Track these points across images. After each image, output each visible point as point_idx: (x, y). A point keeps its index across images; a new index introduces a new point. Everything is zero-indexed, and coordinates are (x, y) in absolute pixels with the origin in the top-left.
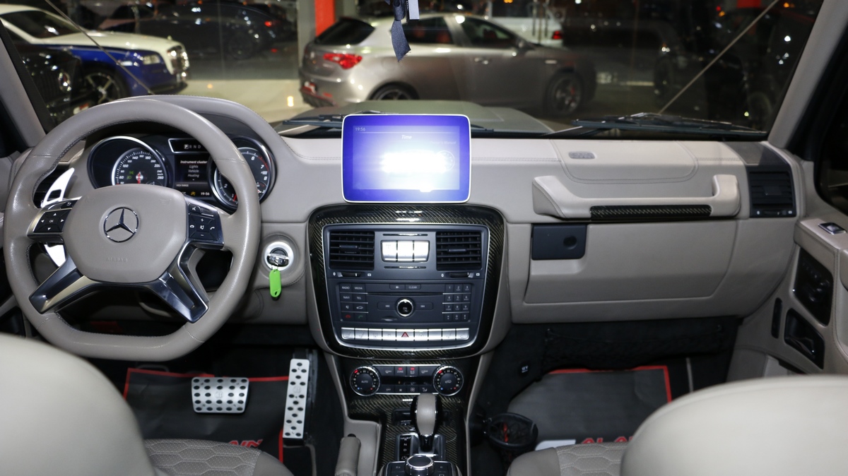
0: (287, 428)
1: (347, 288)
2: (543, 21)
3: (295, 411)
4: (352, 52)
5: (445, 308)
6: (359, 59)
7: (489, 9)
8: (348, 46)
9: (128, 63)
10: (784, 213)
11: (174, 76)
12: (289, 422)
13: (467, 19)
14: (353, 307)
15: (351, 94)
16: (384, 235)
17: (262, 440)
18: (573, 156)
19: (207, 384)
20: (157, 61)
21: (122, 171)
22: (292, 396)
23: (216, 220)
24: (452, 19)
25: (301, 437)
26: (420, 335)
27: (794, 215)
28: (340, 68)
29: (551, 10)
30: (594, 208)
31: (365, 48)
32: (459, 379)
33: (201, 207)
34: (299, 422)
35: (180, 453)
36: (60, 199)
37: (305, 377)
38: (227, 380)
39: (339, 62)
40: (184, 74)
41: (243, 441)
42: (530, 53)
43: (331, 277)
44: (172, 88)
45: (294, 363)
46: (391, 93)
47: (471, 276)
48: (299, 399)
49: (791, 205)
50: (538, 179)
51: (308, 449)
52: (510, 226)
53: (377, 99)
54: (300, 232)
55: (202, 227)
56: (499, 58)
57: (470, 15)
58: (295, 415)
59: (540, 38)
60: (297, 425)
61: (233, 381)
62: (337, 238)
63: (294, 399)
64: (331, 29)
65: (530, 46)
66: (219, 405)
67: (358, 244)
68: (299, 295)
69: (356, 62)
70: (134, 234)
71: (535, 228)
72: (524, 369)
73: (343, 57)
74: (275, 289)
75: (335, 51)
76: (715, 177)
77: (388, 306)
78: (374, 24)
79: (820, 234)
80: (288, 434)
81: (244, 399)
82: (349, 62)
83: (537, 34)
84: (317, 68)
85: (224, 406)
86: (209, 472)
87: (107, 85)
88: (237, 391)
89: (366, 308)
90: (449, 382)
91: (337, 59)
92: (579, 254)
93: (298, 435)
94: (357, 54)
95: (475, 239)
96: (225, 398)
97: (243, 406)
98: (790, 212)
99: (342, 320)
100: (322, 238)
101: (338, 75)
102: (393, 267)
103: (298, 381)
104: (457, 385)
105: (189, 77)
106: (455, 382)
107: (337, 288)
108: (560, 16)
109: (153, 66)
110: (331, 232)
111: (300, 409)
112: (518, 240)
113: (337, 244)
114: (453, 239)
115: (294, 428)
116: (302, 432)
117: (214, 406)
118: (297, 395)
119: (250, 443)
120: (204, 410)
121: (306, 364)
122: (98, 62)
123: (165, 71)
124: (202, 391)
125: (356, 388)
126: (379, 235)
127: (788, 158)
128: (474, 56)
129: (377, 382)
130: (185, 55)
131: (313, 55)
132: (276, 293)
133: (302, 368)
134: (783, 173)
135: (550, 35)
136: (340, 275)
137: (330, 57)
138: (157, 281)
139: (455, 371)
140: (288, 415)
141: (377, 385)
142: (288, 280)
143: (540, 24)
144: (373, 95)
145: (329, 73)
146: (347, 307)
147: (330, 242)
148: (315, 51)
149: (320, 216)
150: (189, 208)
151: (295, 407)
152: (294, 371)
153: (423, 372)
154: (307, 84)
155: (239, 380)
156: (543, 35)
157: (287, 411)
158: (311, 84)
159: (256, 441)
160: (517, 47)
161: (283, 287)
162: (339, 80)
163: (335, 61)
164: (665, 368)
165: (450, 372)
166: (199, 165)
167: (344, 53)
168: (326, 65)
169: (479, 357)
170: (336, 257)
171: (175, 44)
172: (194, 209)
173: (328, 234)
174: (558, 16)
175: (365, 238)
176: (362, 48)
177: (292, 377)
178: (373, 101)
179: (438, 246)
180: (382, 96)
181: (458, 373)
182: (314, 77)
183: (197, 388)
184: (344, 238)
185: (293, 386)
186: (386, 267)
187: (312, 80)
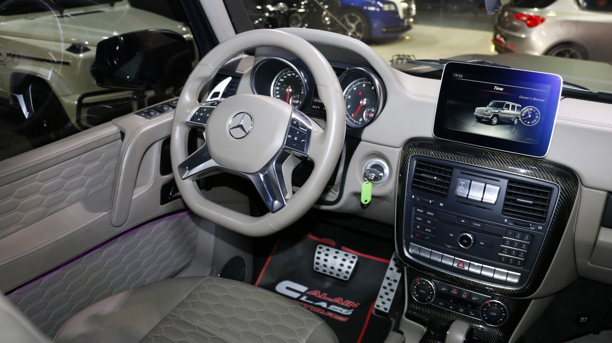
0: (379, 302)
1: (421, 211)
3: (388, 290)
4: (537, 14)
5: (502, 250)
6: (543, 20)
8: (536, 9)
9: (372, 9)
11: (403, 20)
12: (381, 297)
14: (423, 228)
15: (531, 48)
16: (461, 173)
17: (359, 304)
19: (327, 252)
20: (393, 8)
21: (279, 84)
22: (388, 278)
23: (308, 134)
25: (387, 311)
26: (475, 268)
28: (525, 26)
32: (504, 314)
33: (300, 122)
34: (389, 300)
35: (267, 303)
36: (218, 99)
38: (342, 253)
39: (526, 21)
40: (411, 20)
41: (347, 301)
43: (410, 199)
44: (400, 28)
46: (565, 51)
47: (533, 227)
48: (393, 283)
51: (391, 322)
52: (584, 189)
53: (551, 55)
54: (396, 156)
55: (296, 139)
58: (387, 294)
60: (387, 302)
61: (346, 255)
62: (422, 166)
63: (389, 281)
66: (332, 270)
67: (438, 176)
69: (540, 22)
70: (247, 134)
71: (611, 196)
72: (583, 319)
73: (530, 18)
74: (366, 198)
75: (525, 13)
77: (452, 235)
80: (378, 306)
81: (350, 271)
82: (534, 22)
84: (508, 25)
85: (335, 272)
86: (279, 325)
87: (357, 22)
88: (347, 264)
89: (433, 232)
90: (494, 314)
91: (525, 18)
93: (385, 309)
94: (542, 16)
95: (546, 194)
96: (337, 267)
97: (348, 276)
99: (412, 236)
100: (409, 164)
101: (523, 32)
102: (462, 203)
103: (396, 269)
104: (501, 320)
105: (415, 22)
106: (500, 316)
107: (414, 209)
109: (390, 12)
110: (418, 161)
111: (392, 290)
113: (421, 172)
115: (383, 303)
116: (388, 308)
117: (328, 270)
118: (392, 278)
119: (350, 303)
120: (321, 271)
122: (354, 6)
123: (397, 16)
124: (323, 257)
125: (415, 294)
126: (456, 172)
129: (433, 294)
130: (413, 6)
131: (506, 14)
132: (366, 201)
136: (418, 199)
137: (519, 16)
139: (502, 306)
140: (382, 292)
141: (432, 298)
142: (379, 192)
144: (548, 52)
145: (516, 29)
146: (418, 227)
147: (415, 169)
148: (509, 11)
150: (292, 121)
151: (389, 288)
153: (474, 299)
154: (498, 36)
155: (351, 255)
157: (382, 288)
158: (502, 36)
159: (356, 303)
161: (373, 197)
162: (523, 36)
163: (523, 20)
165: (497, 306)
167: (532, 14)
168: (515, 23)
169: (530, 300)
170: (419, 183)
172: (295, 122)
173: (415, 162)
175: (446, 172)
176: (548, 12)
178: (548, 57)
179: (508, 193)
180: (557, 52)
181: (504, 309)
182: (505, 32)
183: (319, 253)
184: (428, 168)
185: (391, 271)
186: (457, 201)
187: (503, 34)
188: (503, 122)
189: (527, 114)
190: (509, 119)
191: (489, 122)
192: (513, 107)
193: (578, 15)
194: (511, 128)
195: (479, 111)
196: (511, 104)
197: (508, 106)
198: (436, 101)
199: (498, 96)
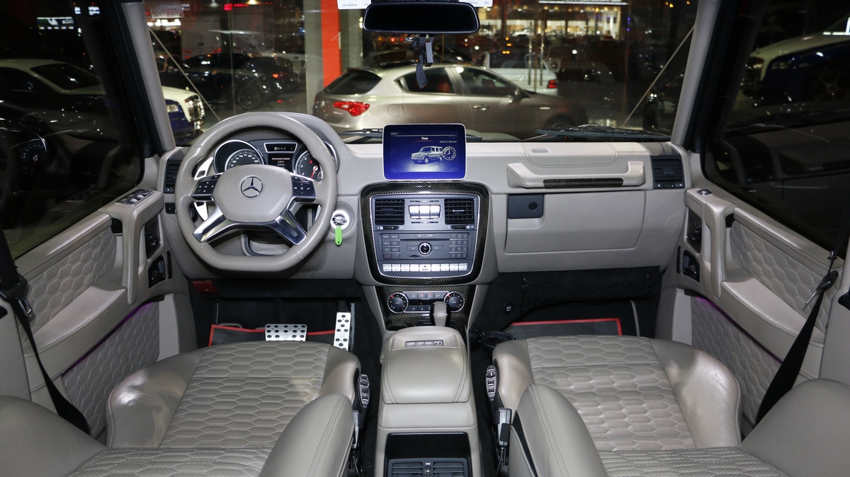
1: (387, 237)
2: (539, 71)
4: (360, 101)
5: (451, 249)
6: (367, 107)
7: (487, 61)
8: (356, 95)
10: (677, 185)
11: (192, 124)
13: (467, 70)
14: (390, 250)
16: (411, 201)
18: (534, 151)
19: (276, 329)
20: (177, 109)
22: (338, 340)
23: (311, 184)
24: (453, 69)
26: (436, 268)
27: (683, 187)
28: (349, 114)
29: (547, 61)
30: (545, 181)
31: (372, 97)
32: (461, 300)
33: (300, 177)
36: (205, 176)
37: (348, 326)
38: (291, 326)
39: (348, 109)
40: (200, 123)
42: (525, 100)
43: (376, 231)
45: (339, 315)
47: (468, 227)
48: (343, 342)
49: (682, 180)
50: (510, 165)
52: (493, 196)
54: (354, 202)
55: (301, 189)
56: (496, 105)
57: (469, 66)
59: (535, 88)
61: (296, 327)
62: (379, 204)
63: (340, 342)
64: (338, 81)
65: (525, 94)
67: (394, 208)
68: (352, 247)
69: (364, 109)
70: (260, 192)
71: (510, 197)
72: (508, 308)
73: (352, 105)
74: (338, 239)
75: (344, 100)
76: (629, 163)
77: (413, 249)
78: (380, 75)
79: (697, 196)
81: (304, 339)
82: (358, 109)
83: (532, 83)
84: (327, 115)
88: (299, 334)
89: (399, 250)
90: (455, 302)
91: (346, 106)
92: (540, 214)
94: (365, 102)
95: (470, 204)
96: (290, 339)
98: (681, 185)
99: (383, 260)
101: (347, 122)
102: (417, 223)
103: (342, 329)
104: (460, 305)
105: (203, 125)
106: (459, 302)
107: (380, 237)
108: (555, 68)
109: (174, 114)
110: (376, 200)
112: (498, 206)
113: (382, 208)
114: (455, 204)
118: (342, 339)
121: (348, 316)
123: (183, 119)
124: (273, 334)
125: (392, 308)
126: (407, 203)
127: (681, 151)
128: (474, 103)
129: (406, 303)
130: (200, 104)
131: (323, 103)
132: (339, 243)
133: (345, 319)
134: (675, 160)
135: (545, 84)
136: (382, 228)
137: (339, 105)
138: (274, 222)
141: (406, 306)
142: (346, 235)
143: (535, 74)
145: (340, 119)
146: (387, 250)
147: (375, 207)
148: (325, 100)
149: (367, 191)
150: (293, 178)
152: (340, 321)
153: (437, 296)
155: (299, 326)
156: (538, 83)
160: (513, 95)
161: (343, 238)
162: (348, 126)
163: (344, 109)
164: (617, 320)
165: (455, 296)
166: (285, 161)
167: (353, 101)
168: (336, 112)
169: (475, 284)
170: (379, 217)
171: (192, 94)
172: (296, 178)
173: (374, 201)
174: (553, 67)
175: (398, 204)
176: (369, 97)
177: (338, 325)
179: (446, 208)
181: (460, 296)
183: (269, 331)
184: (384, 204)
185: (339, 333)
186: (412, 223)
188: (433, 160)
189: (447, 152)
190: (436, 158)
191: (423, 162)
192: (437, 149)
193: (402, 97)
194: (438, 164)
195: (414, 156)
196: (435, 147)
197: (433, 149)
198: (382, 156)
199: (425, 143)
